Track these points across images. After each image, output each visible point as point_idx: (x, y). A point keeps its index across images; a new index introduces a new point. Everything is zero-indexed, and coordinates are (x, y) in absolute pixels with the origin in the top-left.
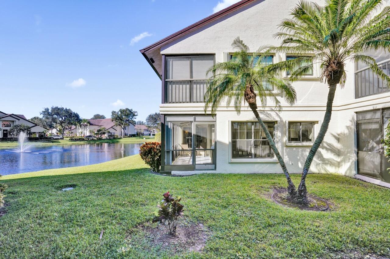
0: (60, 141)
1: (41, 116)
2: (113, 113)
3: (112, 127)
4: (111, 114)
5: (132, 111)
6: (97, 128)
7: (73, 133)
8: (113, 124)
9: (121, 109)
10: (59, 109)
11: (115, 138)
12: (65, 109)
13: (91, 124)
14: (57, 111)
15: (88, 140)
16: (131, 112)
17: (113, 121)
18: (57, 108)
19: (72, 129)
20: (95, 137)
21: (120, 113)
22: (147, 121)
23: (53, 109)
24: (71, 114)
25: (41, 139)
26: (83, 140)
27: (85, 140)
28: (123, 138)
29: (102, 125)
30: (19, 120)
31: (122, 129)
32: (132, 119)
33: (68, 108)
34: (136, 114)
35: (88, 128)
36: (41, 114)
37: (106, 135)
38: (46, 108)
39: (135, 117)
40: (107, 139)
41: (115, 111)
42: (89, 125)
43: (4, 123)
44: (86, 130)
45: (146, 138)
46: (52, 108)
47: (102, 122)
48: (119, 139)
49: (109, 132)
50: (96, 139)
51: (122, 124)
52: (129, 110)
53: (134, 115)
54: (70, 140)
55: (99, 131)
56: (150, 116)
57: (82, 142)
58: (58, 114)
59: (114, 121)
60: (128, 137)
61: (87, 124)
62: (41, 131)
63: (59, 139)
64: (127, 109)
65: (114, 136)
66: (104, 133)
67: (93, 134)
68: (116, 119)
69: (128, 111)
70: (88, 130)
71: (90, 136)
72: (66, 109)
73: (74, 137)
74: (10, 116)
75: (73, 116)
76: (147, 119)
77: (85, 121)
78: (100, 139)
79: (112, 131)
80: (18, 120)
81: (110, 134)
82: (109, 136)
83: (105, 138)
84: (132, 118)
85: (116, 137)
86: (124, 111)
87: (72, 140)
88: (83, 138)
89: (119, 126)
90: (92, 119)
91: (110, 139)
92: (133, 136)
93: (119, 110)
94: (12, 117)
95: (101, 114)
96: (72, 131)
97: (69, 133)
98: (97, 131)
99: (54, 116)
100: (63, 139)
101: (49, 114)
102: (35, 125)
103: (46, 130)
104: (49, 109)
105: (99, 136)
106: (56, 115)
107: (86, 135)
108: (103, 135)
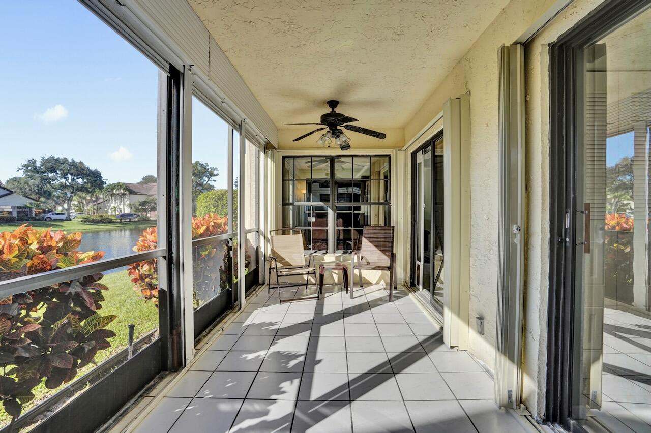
0: (65, 223)
1: (21, 174)
5: (207, 167)
6: (142, 199)
7: (100, 209)
10: (56, 160)
15: (121, 222)
16: (205, 168)
18: (52, 158)
19: (98, 202)
20: (137, 216)
23: (45, 162)
24: (83, 169)
26: (111, 222)
27: (116, 222)
29: (153, 193)
32: (209, 182)
33: (77, 160)
34: (215, 173)
36: (19, 170)
38: (31, 158)
42: (127, 192)
46: (43, 159)
50: (137, 220)
52: (202, 165)
53: (212, 175)
54: (82, 221)
55: (144, 204)
58: (53, 170)
61: (125, 192)
62: (23, 205)
63: (62, 220)
67: (133, 212)
72: (73, 160)
73: (101, 216)
75: (88, 176)
77: (121, 186)
78: (144, 220)
84: (208, 180)
87: (86, 221)
90: (138, 184)
96: (99, 206)
97: (94, 209)
98: (140, 205)
99: (50, 175)
100: (70, 220)
101: (36, 170)
102: (7, 192)
103: (32, 201)
104: (35, 161)
105: (144, 214)
106: (51, 172)
107: (123, 213)
108: (152, 213)
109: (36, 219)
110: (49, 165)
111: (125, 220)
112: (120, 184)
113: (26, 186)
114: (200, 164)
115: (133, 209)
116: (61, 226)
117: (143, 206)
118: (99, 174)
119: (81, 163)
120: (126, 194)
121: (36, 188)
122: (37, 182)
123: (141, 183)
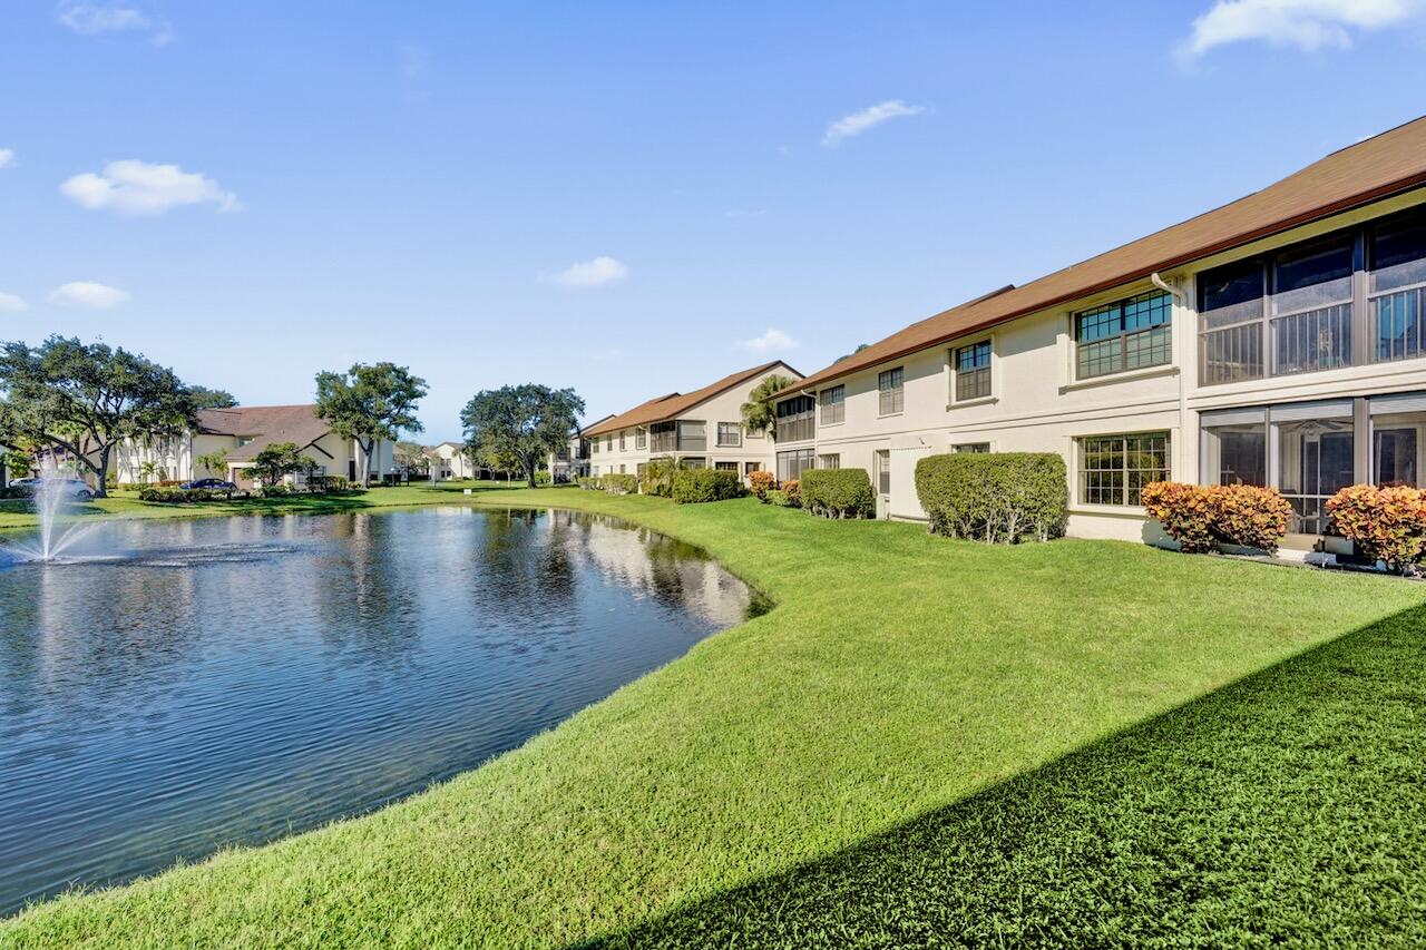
2: (326, 381)
3: (312, 444)
5: (407, 376)
6: (253, 446)
9: (356, 367)
11: (332, 491)
12: (114, 351)
13: (199, 430)
14: (82, 360)
16: (403, 378)
17: (321, 417)
21: (351, 381)
27: (216, 500)
28: (366, 489)
31: (358, 454)
34: (419, 388)
35: (182, 448)
39: (414, 401)
40: (300, 493)
41: (330, 371)
44: (172, 454)
45: (474, 490)
48: (355, 493)
50: (259, 493)
52: (398, 371)
53: (414, 395)
56: (480, 398)
59: (328, 418)
64: (389, 367)
68: (341, 407)
69: (387, 376)
70: (188, 456)
71: (206, 483)
72: (120, 350)
76: (463, 412)
78: (276, 494)
79: (314, 458)
82: (312, 480)
85: (336, 484)
87: (154, 499)
91: (311, 495)
98: (260, 460)
114: (395, 370)
115: (215, 470)
117: (267, 462)
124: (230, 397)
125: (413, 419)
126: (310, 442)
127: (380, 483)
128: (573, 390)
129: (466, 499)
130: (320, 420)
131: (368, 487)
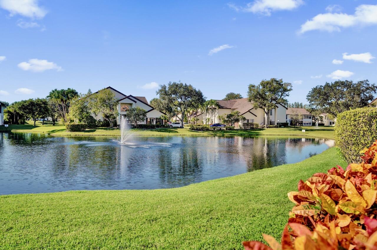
0: (178, 130)
1: (158, 97)
2: (251, 87)
3: (249, 111)
4: (248, 90)
5: (282, 83)
6: (228, 112)
7: (198, 119)
8: (250, 106)
9: (263, 81)
10: (177, 86)
11: (253, 129)
12: (184, 85)
13: (220, 107)
14: (176, 89)
15: (214, 130)
16: (280, 84)
17: (250, 101)
18: (174, 84)
19: (198, 115)
20: (225, 126)
21: (261, 87)
22: (309, 99)
23: (171, 86)
24: (192, 91)
25: (158, 126)
26: (207, 130)
27: (210, 130)
28: (266, 128)
29: (236, 107)
30: (136, 102)
31: (266, 115)
32: (282, 97)
33: (188, 84)
34: (289, 88)
35: (216, 113)
36: (157, 93)
37: (240, 123)
38: (163, 85)
39: (287, 93)
40: (241, 130)
41: (253, 84)
42: (217, 107)
43: (123, 106)
44: (214, 116)
45: (306, 130)
46: (169, 85)
47: (236, 103)
48: (260, 130)
49: (244, 119)
50: (225, 129)
51: (265, 105)
52: (277, 81)
53: (285, 90)
54: (190, 129)
55: (229, 116)
56: (315, 90)
57: (206, 134)
58: (175, 93)
59: (252, 102)
60: (275, 127)
61: (216, 107)
62: (158, 117)
63: (178, 127)
64: (274, 80)
65: (252, 124)
66: (237, 120)
67: (221, 122)
68: (256, 97)
69: (275, 84)
70: (217, 116)
71: (218, 125)
72: (186, 85)
73: (199, 125)
74: (128, 97)
75: (195, 95)
76: (308, 96)
78: (230, 129)
79: (248, 116)
80: (134, 103)
81: (246, 122)
82: (244, 125)
83: (239, 128)
84: (282, 95)
85: (255, 126)
86: (268, 83)
87: (193, 129)
88: (207, 126)
89: (259, 109)
90: (223, 100)
91: (245, 130)
92: (285, 125)
93: (261, 83)
94: (130, 99)
95: (236, 93)
96: (198, 117)
97: (195, 120)
98: (228, 117)
99: (173, 96)
100: (183, 128)
101: (166, 93)
102: (152, 108)
103: (163, 115)
104: (166, 87)
105: (230, 124)
106: (174, 94)
107: (214, 123)
108: (236, 124)
109: (165, 127)
110: (173, 89)
111: (215, 129)
112: (213, 101)
113: (161, 105)
114: (275, 81)
115: (222, 121)
116: (177, 132)
117: (230, 118)
118: (201, 94)
119: (190, 86)
120: (216, 108)
121: (166, 105)
122: (166, 102)
123: (225, 100)
124: (240, 96)
125: (286, 101)
126: (248, 111)
127: (274, 126)
128: (367, 81)
129: (303, 134)
130: (249, 102)
131: (267, 128)
